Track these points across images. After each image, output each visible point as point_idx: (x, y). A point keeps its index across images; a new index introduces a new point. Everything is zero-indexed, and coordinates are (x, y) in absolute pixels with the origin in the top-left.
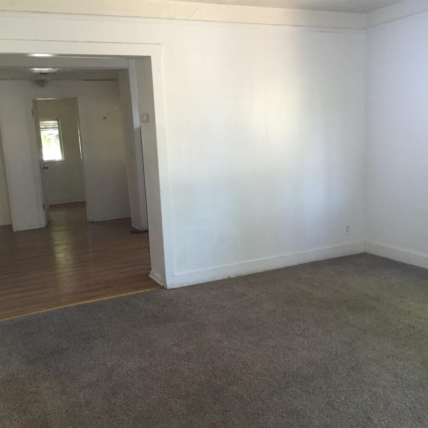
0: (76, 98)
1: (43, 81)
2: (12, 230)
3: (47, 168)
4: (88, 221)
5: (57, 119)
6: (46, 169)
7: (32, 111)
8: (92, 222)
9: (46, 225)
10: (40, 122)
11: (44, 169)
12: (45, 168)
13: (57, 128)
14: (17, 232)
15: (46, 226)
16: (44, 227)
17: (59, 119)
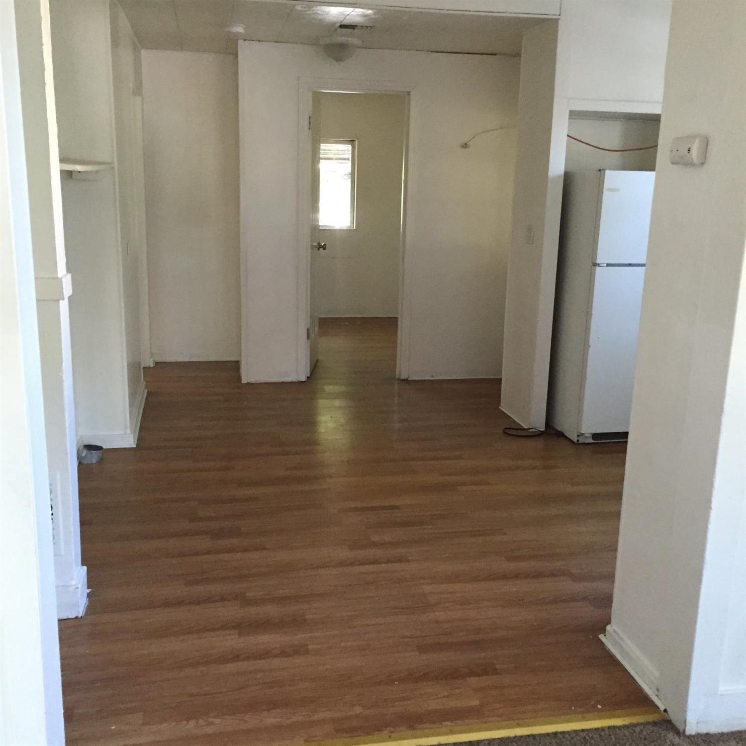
0: (409, 93)
1: (343, 46)
2: (239, 378)
3: (324, 247)
4: (397, 377)
5: (352, 142)
6: (321, 249)
7: (310, 118)
8: (406, 381)
9: (309, 375)
10: (321, 144)
11: (316, 249)
12: (320, 247)
13: (348, 159)
14: (248, 384)
15: (308, 377)
16: (304, 379)
17: (356, 143)
